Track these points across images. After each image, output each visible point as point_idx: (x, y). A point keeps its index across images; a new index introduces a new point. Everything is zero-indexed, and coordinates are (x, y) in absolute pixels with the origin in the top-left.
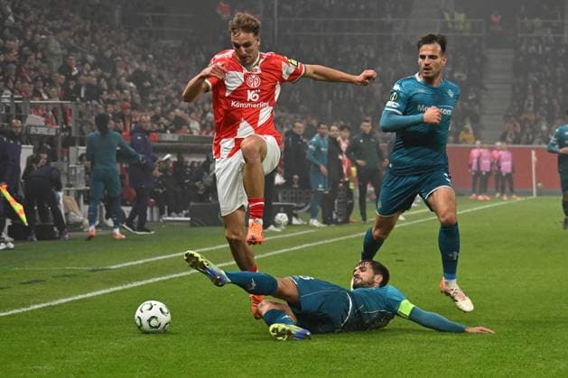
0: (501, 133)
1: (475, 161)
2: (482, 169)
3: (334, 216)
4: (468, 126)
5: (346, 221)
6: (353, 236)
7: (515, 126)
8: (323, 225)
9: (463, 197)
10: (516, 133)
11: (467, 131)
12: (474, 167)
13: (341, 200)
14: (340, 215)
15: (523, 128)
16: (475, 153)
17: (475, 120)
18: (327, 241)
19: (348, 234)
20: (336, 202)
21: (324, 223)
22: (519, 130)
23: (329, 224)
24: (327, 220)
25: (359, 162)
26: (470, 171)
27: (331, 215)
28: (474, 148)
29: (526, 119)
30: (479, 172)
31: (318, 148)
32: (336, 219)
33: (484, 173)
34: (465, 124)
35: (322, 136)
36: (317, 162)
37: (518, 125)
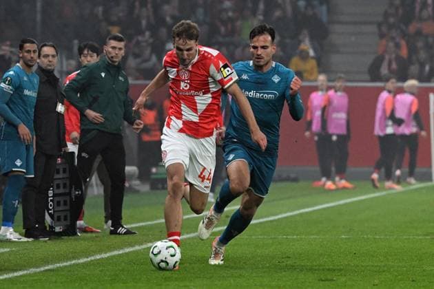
0: (369, 60)
1: (318, 113)
2: (331, 130)
3: (48, 219)
4: (307, 46)
5: (70, 231)
6: (82, 261)
7: (397, 46)
8: (25, 239)
9: (294, 185)
10: (398, 58)
11: (304, 56)
12: (316, 127)
13: (61, 190)
14: (59, 219)
15: (412, 50)
16: (317, 99)
17: (320, 34)
18: (33, 270)
19: (74, 258)
20: (51, 193)
21: (27, 234)
22: (404, 52)
23: (36, 237)
24: (33, 229)
25: (91, 113)
26: (307, 134)
27: (41, 220)
28: (316, 89)
29: (419, 33)
30: (324, 137)
31: (18, 89)
32: (51, 227)
33: (334, 138)
34: (300, 42)
35: (28, 65)
36: (12, 116)
37: (403, 43)
